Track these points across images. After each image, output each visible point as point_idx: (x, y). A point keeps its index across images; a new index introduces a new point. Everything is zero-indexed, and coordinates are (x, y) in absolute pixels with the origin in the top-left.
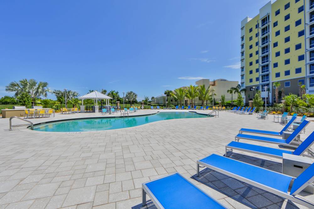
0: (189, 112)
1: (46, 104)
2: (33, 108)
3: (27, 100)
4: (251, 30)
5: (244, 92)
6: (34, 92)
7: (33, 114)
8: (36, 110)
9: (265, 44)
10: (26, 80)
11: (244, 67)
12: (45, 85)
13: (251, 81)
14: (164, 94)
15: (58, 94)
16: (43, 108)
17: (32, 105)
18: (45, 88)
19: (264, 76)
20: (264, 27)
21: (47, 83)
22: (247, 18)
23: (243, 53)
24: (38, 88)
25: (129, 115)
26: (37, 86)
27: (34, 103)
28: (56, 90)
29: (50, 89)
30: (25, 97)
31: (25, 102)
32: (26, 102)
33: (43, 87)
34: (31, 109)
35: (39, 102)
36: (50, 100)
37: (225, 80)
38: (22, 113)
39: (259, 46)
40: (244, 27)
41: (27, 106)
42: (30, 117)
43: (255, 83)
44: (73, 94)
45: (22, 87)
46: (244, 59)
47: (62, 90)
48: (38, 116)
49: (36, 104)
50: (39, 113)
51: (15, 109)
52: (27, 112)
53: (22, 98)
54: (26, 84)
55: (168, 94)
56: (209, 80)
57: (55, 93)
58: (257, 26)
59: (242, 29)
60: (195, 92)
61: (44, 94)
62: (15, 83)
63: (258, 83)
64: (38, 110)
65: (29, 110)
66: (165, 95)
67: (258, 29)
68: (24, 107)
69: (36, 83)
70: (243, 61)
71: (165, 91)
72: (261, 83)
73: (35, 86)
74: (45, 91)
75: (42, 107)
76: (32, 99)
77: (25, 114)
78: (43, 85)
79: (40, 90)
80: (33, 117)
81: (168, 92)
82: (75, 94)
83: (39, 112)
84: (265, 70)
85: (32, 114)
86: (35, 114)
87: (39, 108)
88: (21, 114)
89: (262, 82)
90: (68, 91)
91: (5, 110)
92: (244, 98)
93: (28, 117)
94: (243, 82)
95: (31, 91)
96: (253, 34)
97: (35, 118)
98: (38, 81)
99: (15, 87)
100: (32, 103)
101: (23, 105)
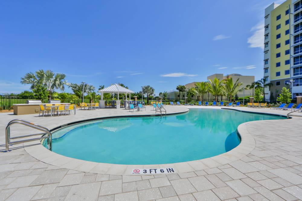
0: (222, 108)
1: (63, 98)
2: (49, 102)
3: (43, 93)
4: (279, 18)
5: (268, 87)
6: (51, 85)
7: (50, 110)
8: (53, 105)
9: (299, 31)
10: (43, 72)
11: (268, 59)
12: (63, 77)
13: (278, 74)
14: (176, 89)
15: (75, 87)
16: (61, 103)
17: (49, 100)
18: (62, 80)
19: (297, 68)
20: (298, 12)
21: (64, 75)
22: (273, 4)
23: (267, 44)
24: (55, 80)
25: (167, 113)
26: (54, 77)
27: (51, 97)
28: (73, 84)
29: (67, 82)
30: (41, 89)
31: (40, 95)
32: (42, 95)
33: (60, 79)
34: (47, 104)
35: (56, 95)
36: (67, 94)
37: (240, 75)
38: (37, 108)
39: (290, 35)
40: (269, 15)
41: (43, 100)
42: (46, 114)
43: (283, 76)
44: (90, 88)
45: (38, 79)
46: (268, 50)
47: (79, 84)
48: (56, 113)
49: (53, 98)
50: (57, 109)
51: (29, 104)
52: (42, 108)
53: (38, 91)
54: (43, 76)
55: (181, 89)
56: (222, 75)
57: (72, 86)
58: (287, 12)
59: (266, 17)
60: (220, 87)
61: (61, 87)
62: (32, 75)
63: (288, 76)
64: (56, 105)
65: (45, 105)
66: (178, 91)
67: (290, 15)
68: (39, 101)
69: (53, 75)
70: (267, 53)
71: (177, 87)
72: (292, 76)
73: (52, 78)
74: (63, 84)
75: (60, 101)
76: (48, 92)
77: (41, 110)
78: (60, 77)
79: (57, 82)
80: (50, 114)
81: (180, 87)
82: (92, 88)
83: (58, 107)
84: (299, 61)
85: (48, 111)
86: (52, 110)
87: (57, 103)
88: (36, 110)
89: (294, 75)
90: (84, 85)
91: (17, 104)
92: (268, 94)
93: (44, 114)
94: (266, 76)
95: (48, 84)
96: (282, 21)
97: (53, 115)
98: (55, 73)
99: (31, 79)
100: (49, 97)
101: (39, 99)
